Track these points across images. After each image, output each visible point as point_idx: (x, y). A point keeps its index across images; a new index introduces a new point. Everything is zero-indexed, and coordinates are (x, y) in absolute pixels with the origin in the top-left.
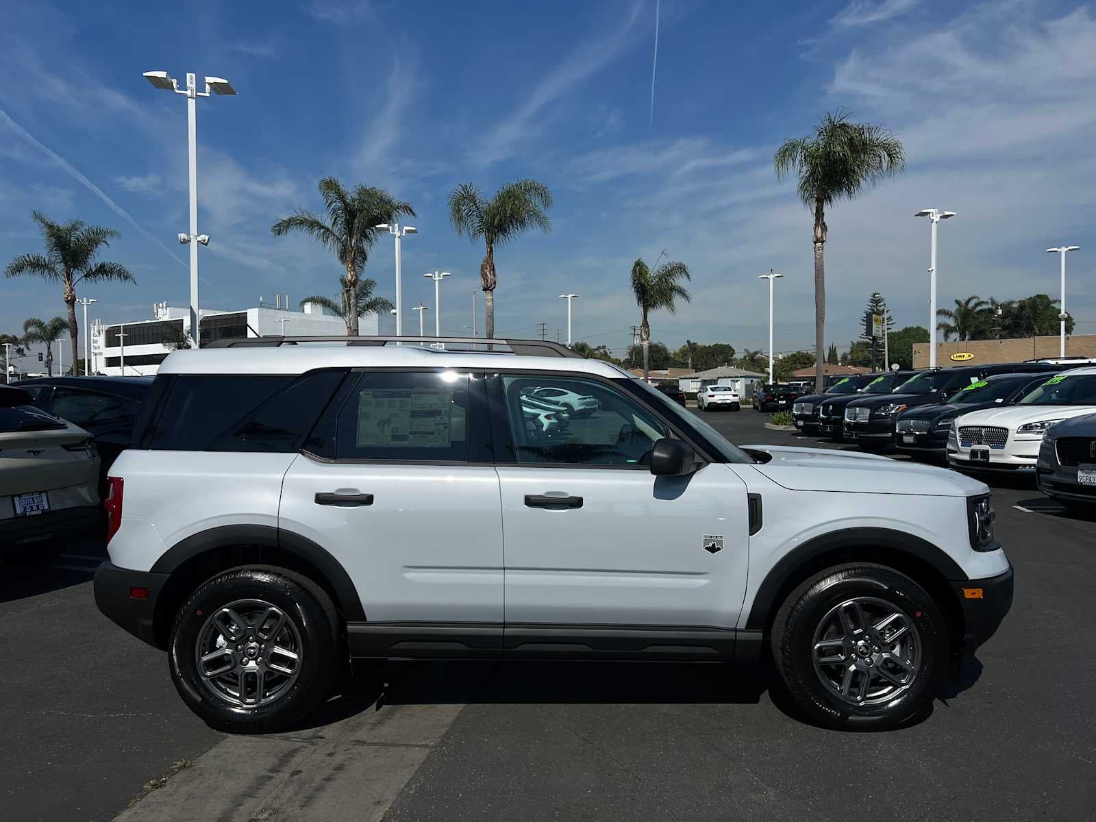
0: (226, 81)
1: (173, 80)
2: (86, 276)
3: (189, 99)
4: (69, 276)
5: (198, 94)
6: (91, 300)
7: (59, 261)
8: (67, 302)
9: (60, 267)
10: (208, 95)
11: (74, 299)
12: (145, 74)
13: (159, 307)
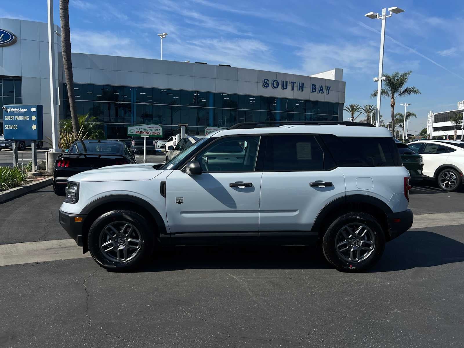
0: (396, 8)
1: (377, 14)
2: (400, 94)
3: (383, 20)
4: (393, 95)
5: (387, 16)
6: (408, 104)
7: (390, 90)
8: (391, 106)
9: (390, 92)
10: (391, 15)
11: (394, 104)
12: (365, 15)
13: (460, 103)
